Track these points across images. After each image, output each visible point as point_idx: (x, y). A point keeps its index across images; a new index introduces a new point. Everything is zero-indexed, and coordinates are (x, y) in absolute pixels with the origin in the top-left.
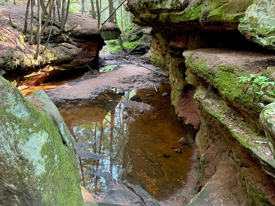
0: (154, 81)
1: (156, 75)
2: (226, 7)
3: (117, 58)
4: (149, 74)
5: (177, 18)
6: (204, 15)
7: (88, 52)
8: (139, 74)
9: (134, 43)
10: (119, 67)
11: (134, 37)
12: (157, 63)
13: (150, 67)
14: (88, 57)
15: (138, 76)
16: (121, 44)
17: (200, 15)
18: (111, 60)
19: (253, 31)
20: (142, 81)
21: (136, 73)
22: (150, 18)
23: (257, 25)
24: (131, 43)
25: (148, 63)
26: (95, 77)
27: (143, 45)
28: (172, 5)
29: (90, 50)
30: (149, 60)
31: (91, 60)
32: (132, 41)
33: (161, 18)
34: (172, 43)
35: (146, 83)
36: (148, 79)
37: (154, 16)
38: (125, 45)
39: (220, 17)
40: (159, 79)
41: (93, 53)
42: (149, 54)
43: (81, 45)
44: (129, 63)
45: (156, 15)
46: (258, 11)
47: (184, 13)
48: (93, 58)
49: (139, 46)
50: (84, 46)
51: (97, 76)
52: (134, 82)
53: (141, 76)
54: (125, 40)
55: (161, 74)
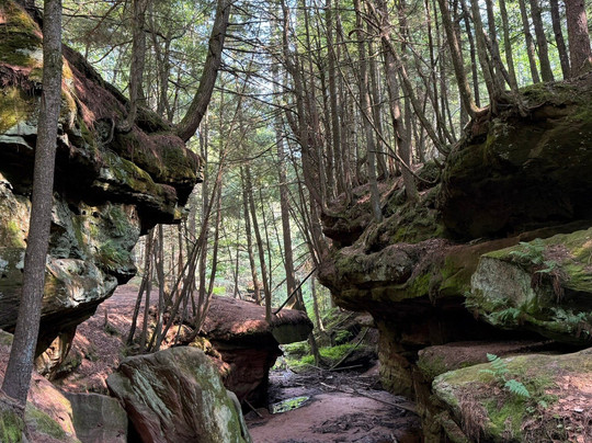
0: (390, 426)
1: (395, 412)
2: (461, 274)
3: (308, 382)
4: (379, 411)
5: (399, 294)
6: (434, 288)
7: (246, 371)
8: (357, 411)
9: (342, 346)
10: (312, 400)
11: (342, 334)
12: (396, 386)
13: (382, 395)
14: (247, 382)
15: (355, 415)
16: (315, 351)
17: (429, 289)
18: (295, 386)
19: (480, 308)
20: (363, 426)
21: (349, 410)
22: (357, 297)
23: (483, 299)
24: (336, 347)
25: (376, 389)
26: (263, 424)
27: (363, 350)
28: (387, 274)
29: (250, 367)
30: (379, 382)
31: (253, 388)
32: (339, 343)
33: (374, 296)
34: (405, 338)
35: (372, 431)
36: (378, 422)
37: (363, 293)
38: (324, 352)
39: (455, 289)
40: (403, 421)
41: (257, 373)
42: (378, 369)
43: (232, 358)
44: (335, 391)
45: (366, 292)
46: (481, 281)
47: (408, 286)
48: (256, 384)
49: (353, 352)
50: (240, 358)
51: (266, 422)
52: (346, 429)
53: (360, 415)
54: (324, 343)
55: (407, 411)
